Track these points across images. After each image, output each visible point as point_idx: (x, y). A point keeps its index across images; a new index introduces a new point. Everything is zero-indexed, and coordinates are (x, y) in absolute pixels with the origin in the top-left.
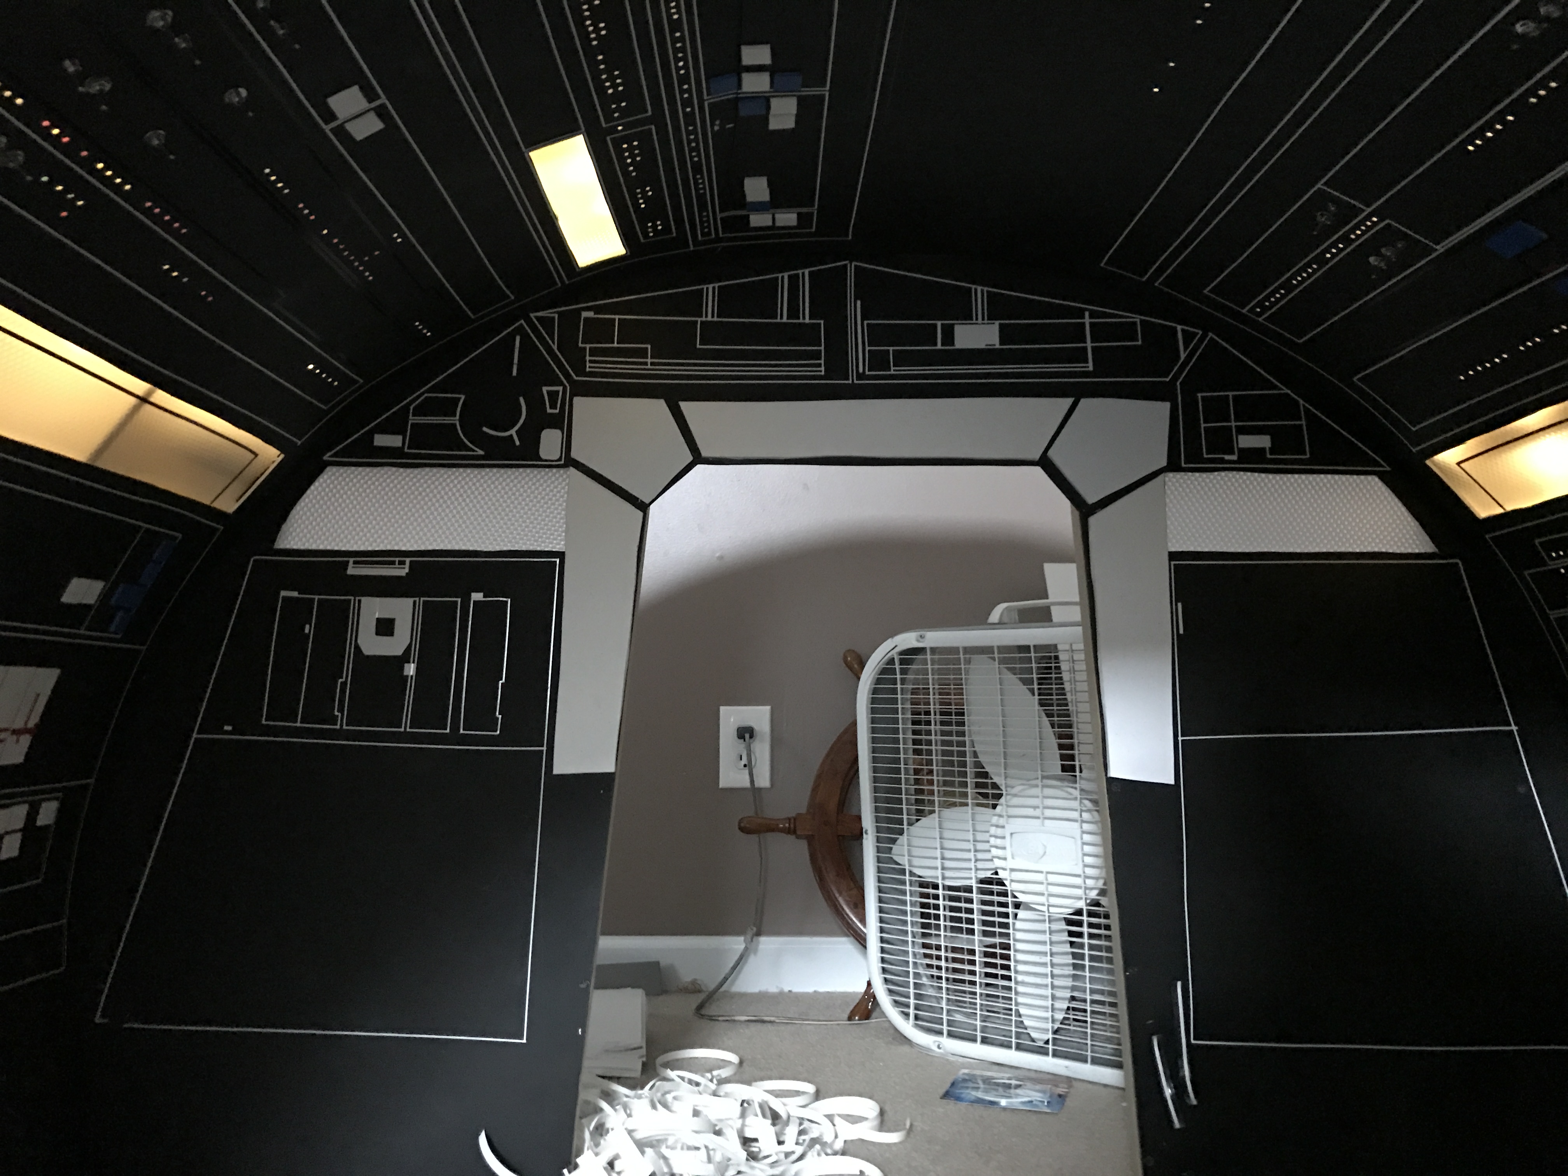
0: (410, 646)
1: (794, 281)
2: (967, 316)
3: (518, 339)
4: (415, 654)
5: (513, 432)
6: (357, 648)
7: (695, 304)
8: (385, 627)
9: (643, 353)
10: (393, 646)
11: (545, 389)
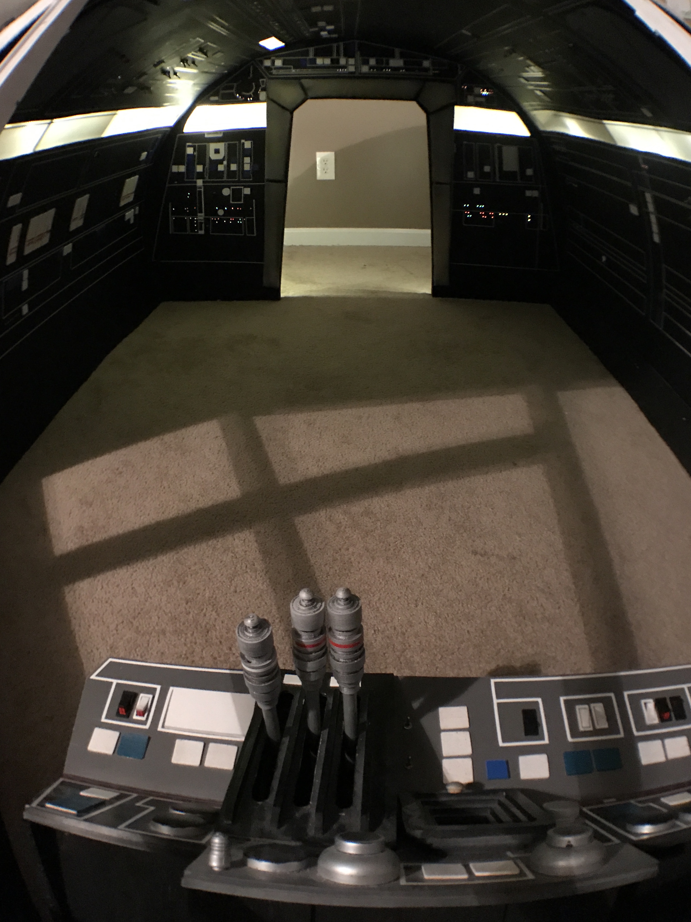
0: (224, 157)
1: (338, 48)
2: (393, 56)
3: (252, 67)
4: (226, 158)
5: (251, 93)
6: (210, 158)
7: (307, 53)
8: (217, 151)
9: (290, 68)
10: (220, 157)
11: (261, 80)
